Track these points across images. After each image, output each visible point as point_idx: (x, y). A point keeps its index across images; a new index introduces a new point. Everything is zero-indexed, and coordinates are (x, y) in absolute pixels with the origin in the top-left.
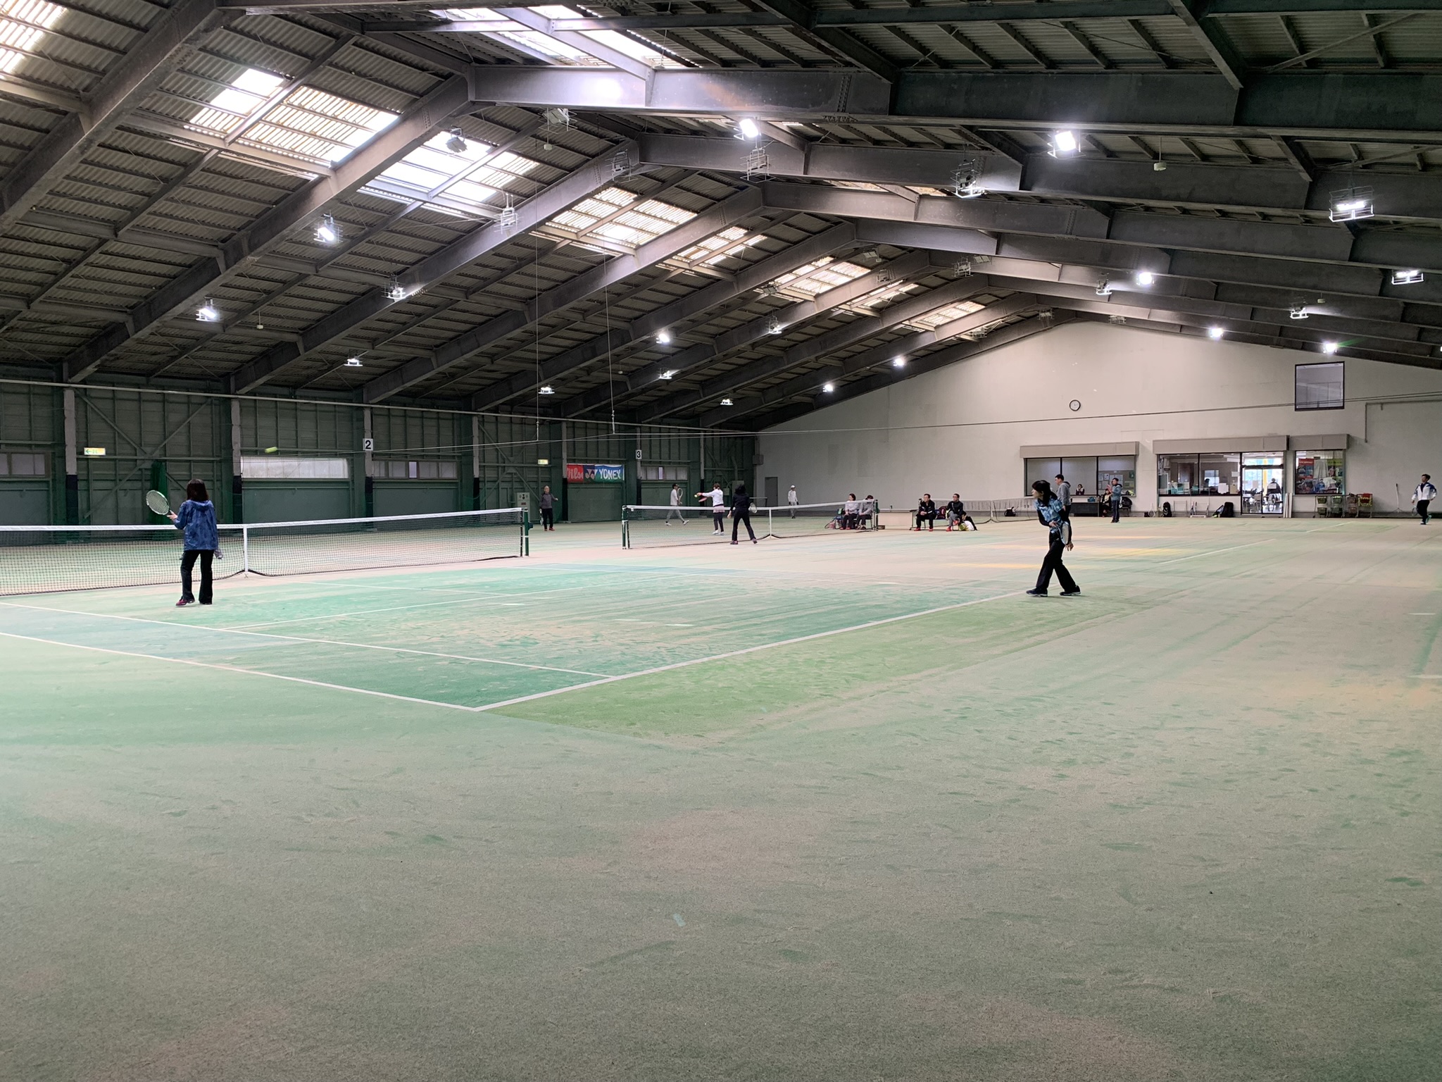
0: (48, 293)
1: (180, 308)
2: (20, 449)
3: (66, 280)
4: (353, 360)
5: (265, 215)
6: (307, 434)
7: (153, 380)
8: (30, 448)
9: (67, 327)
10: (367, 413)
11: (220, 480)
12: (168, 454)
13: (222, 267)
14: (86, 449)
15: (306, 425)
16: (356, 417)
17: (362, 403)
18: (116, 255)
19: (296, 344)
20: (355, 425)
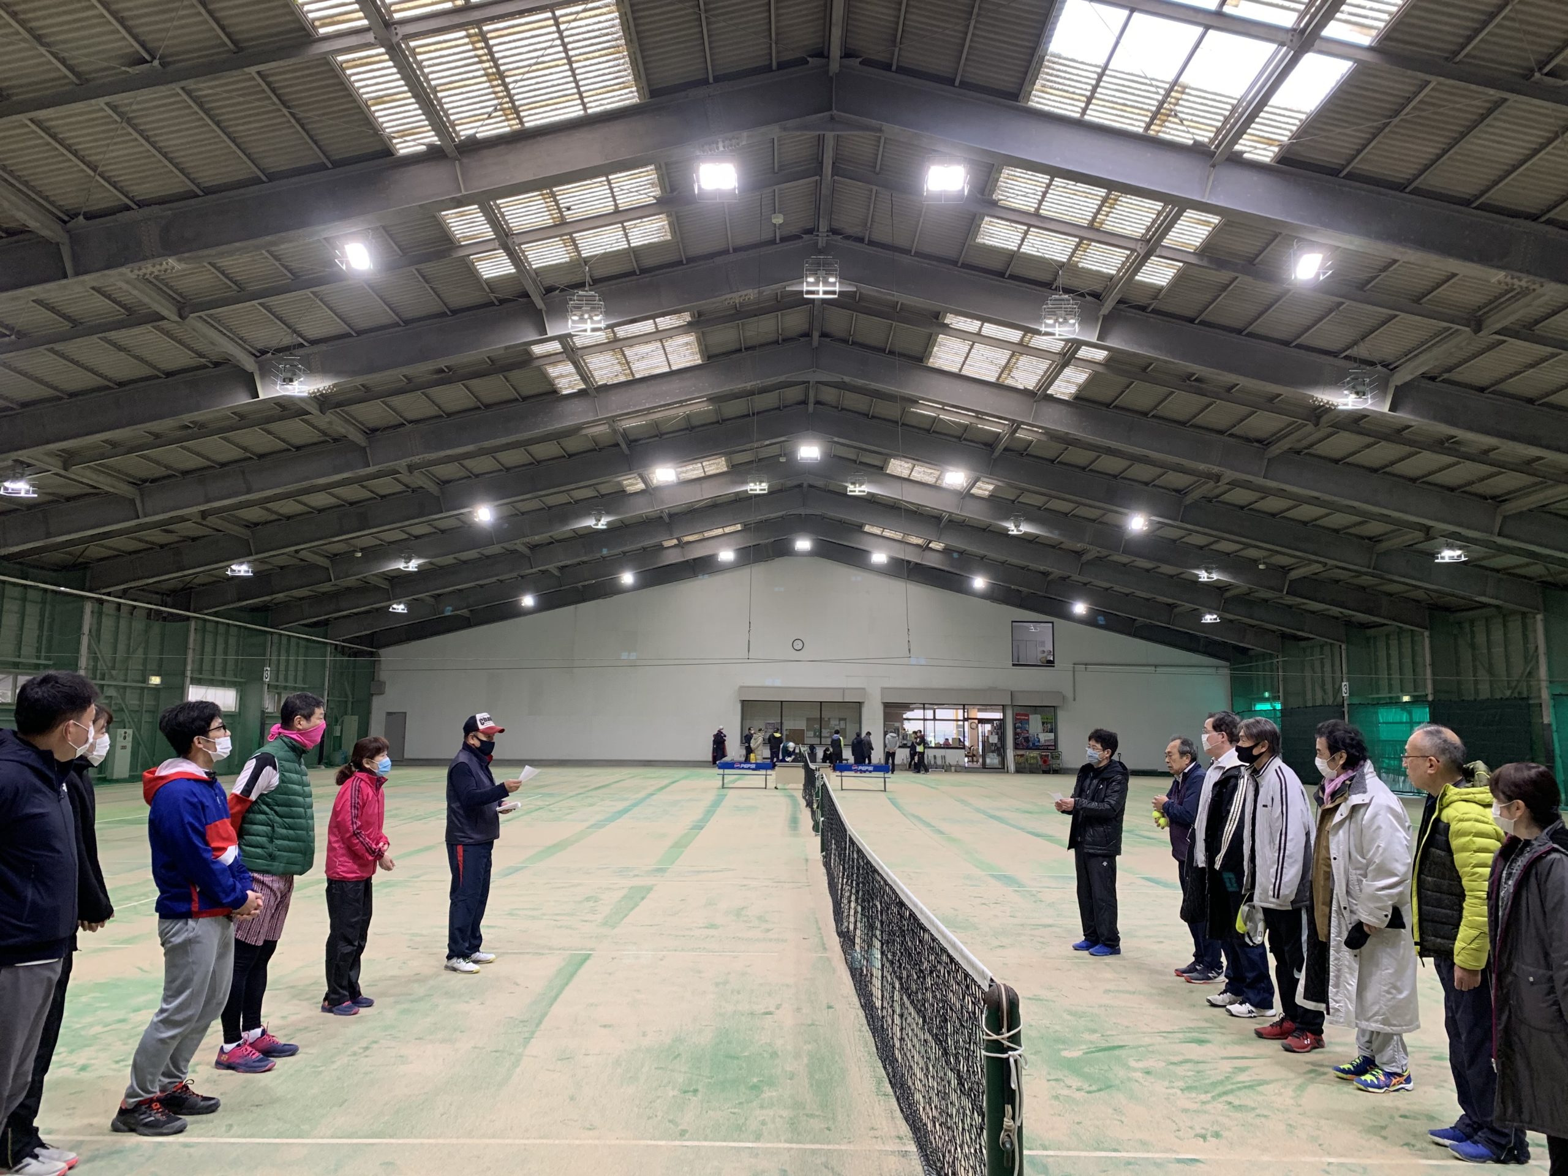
13: (69, 265)
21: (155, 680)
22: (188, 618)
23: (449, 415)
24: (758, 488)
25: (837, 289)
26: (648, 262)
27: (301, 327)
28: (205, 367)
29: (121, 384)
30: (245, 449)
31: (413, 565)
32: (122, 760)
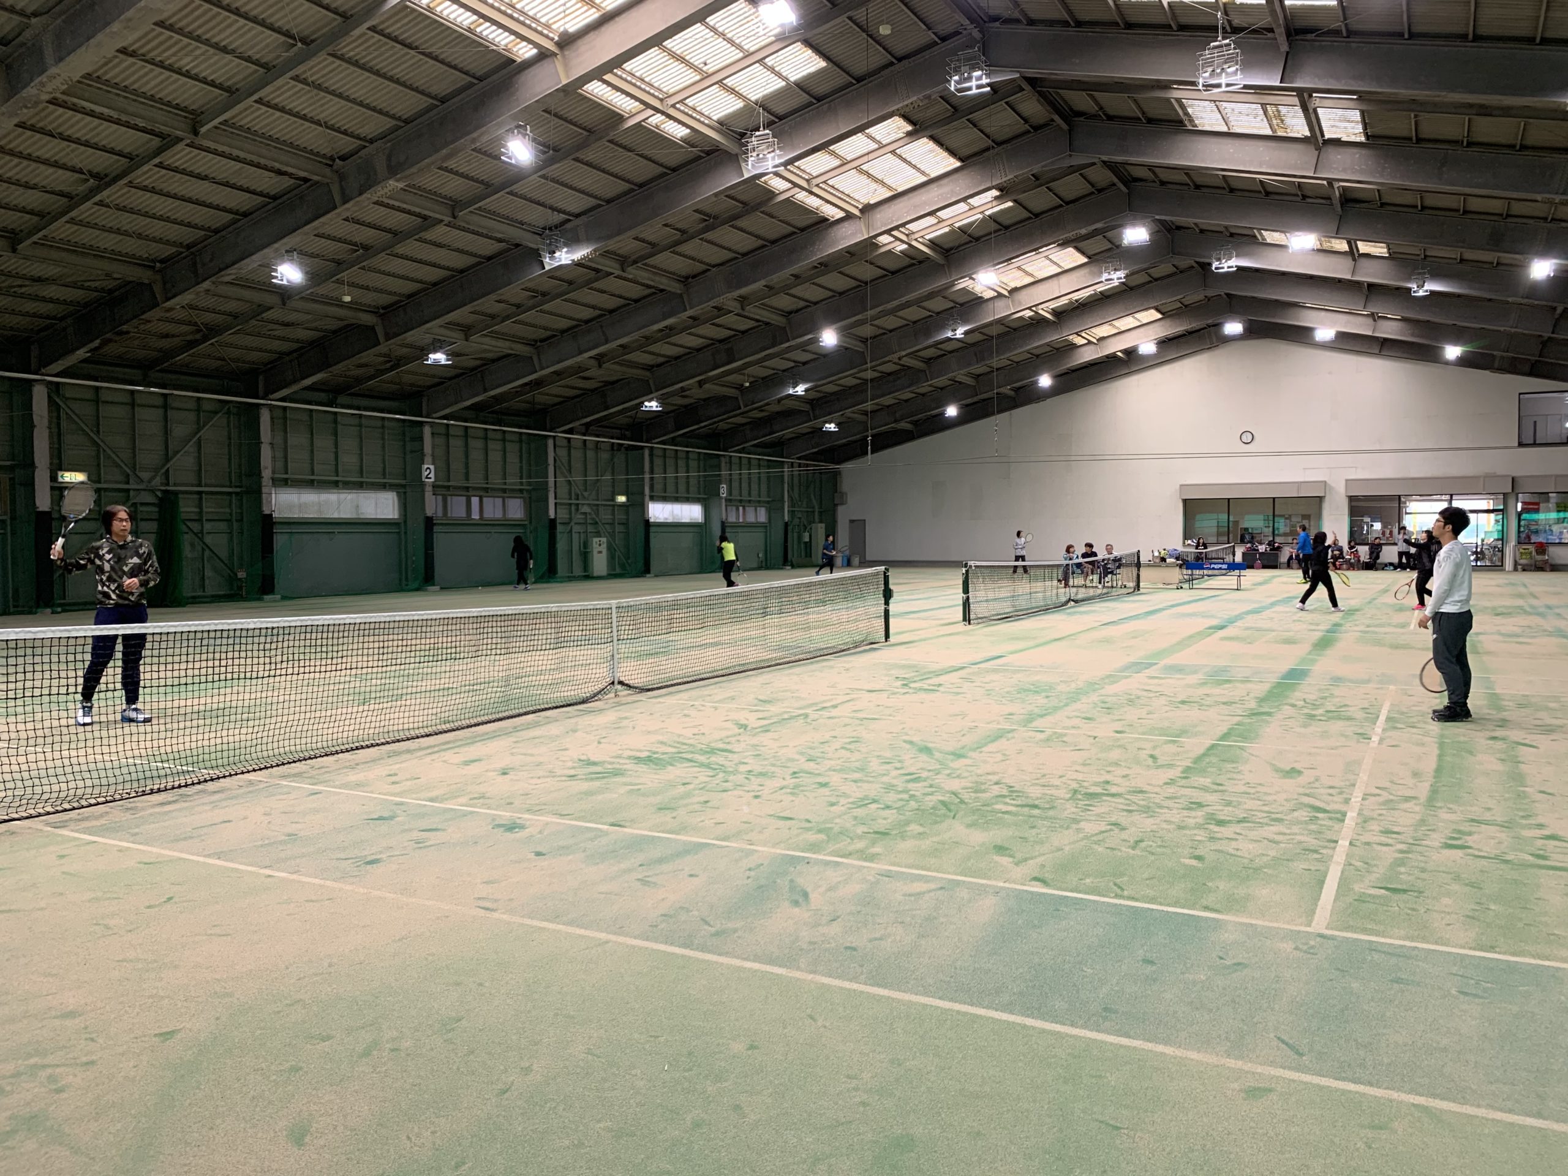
0: (50, 229)
1: (252, 263)
3: (85, 210)
4: (439, 356)
5: (423, 119)
6: (349, 459)
7: (153, 376)
9: (54, 287)
10: (427, 431)
11: (240, 520)
12: (171, 482)
13: (337, 198)
14: (60, 473)
15: (348, 444)
16: (411, 435)
17: (421, 416)
18: (176, 170)
19: (372, 328)
20: (409, 447)
21: (622, 499)
22: (642, 448)
23: (744, 255)
24: (1117, 277)
25: (985, 81)
26: (821, 90)
27: (560, 205)
28: (509, 250)
29: (462, 271)
30: (594, 307)
31: (800, 389)
32: (600, 562)
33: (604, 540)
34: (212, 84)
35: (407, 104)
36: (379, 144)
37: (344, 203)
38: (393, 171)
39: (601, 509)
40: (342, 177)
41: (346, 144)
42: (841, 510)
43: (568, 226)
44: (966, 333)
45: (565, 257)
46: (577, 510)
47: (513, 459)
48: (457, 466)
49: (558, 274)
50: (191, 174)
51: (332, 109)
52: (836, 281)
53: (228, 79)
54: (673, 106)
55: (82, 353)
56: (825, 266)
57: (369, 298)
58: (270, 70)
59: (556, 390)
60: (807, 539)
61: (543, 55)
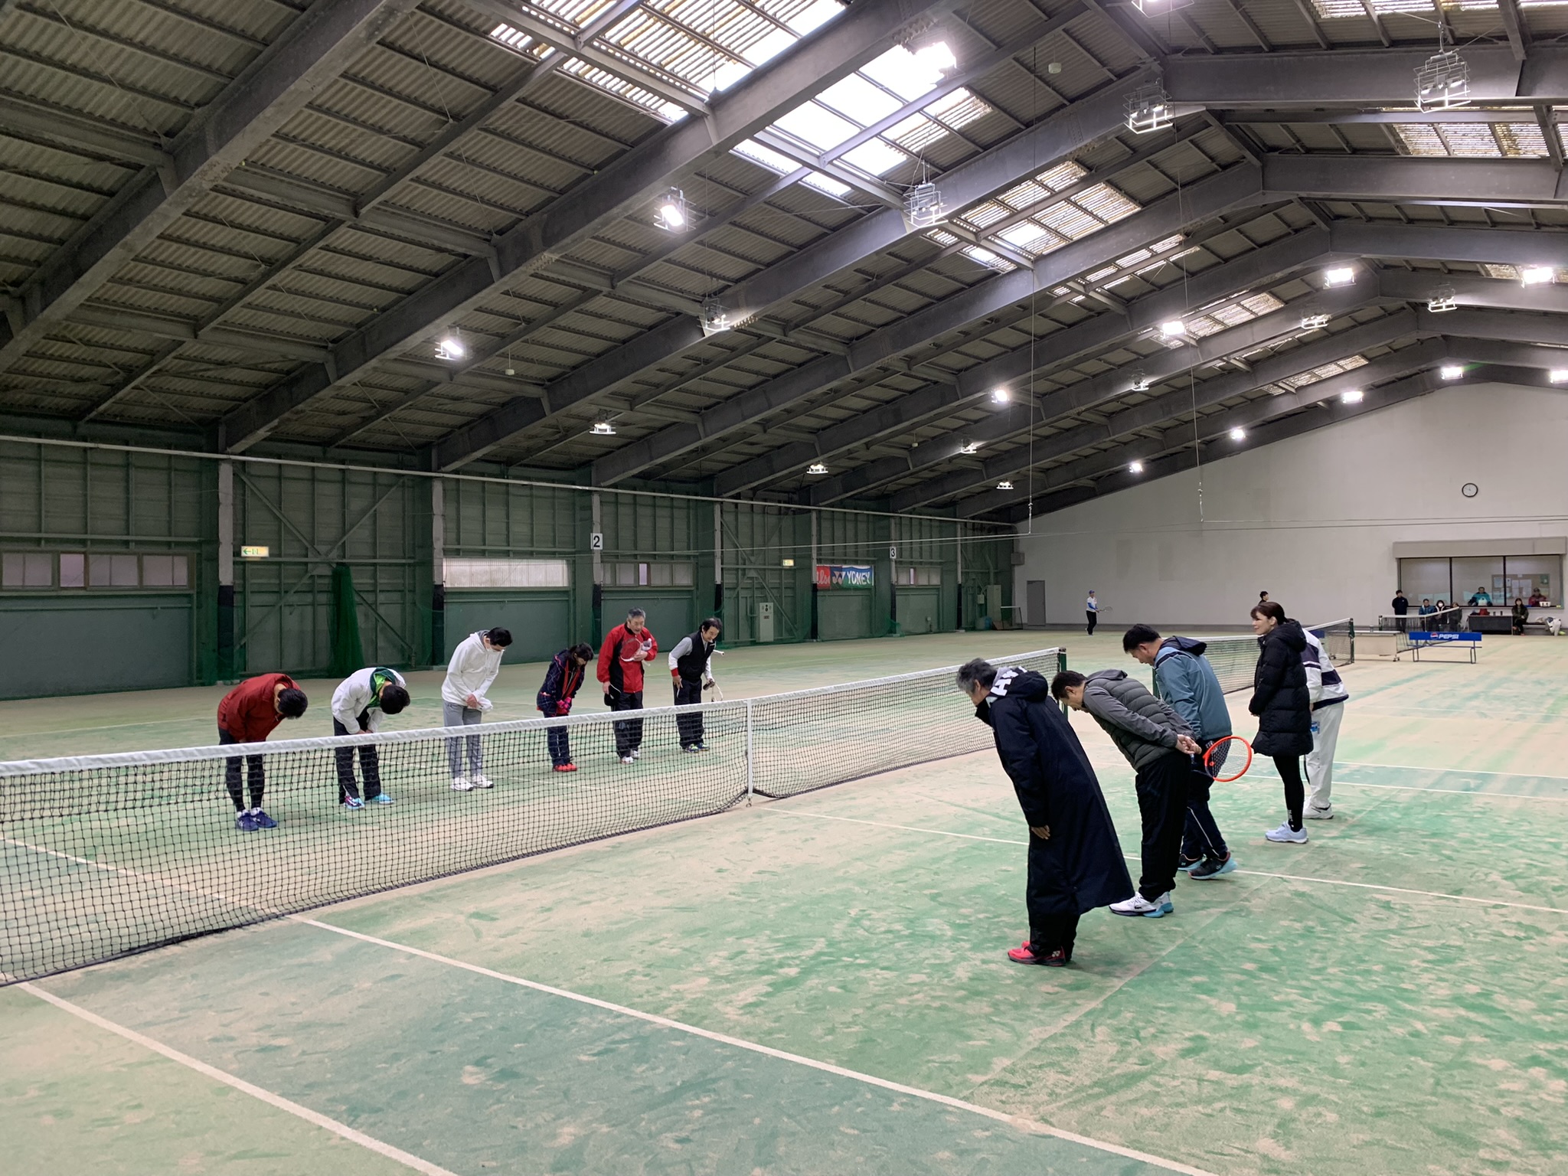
0: (229, 314)
1: (416, 341)
2: (153, 549)
3: (259, 295)
4: (604, 426)
5: (576, 189)
6: (520, 529)
7: (333, 451)
8: (169, 547)
9: (238, 370)
10: (596, 499)
11: (413, 591)
12: (347, 554)
13: (495, 272)
14: (244, 548)
15: (519, 515)
16: (580, 505)
17: (590, 485)
18: (342, 252)
19: (538, 400)
20: (578, 516)
21: (789, 563)
22: (809, 511)
23: (910, 314)
24: (1317, 322)
25: (1166, 117)
26: (988, 137)
27: (719, 271)
28: (669, 318)
29: (624, 342)
30: (757, 373)
31: (971, 449)
32: (766, 627)
33: (771, 605)
34: (371, 165)
35: (560, 174)
36: (534, 217)
37: (502, 276)
38: (548, 242)
39: (768, 573)
40: (500, 251)
41: (503, 218)
42: (1017, 570)
43: (728, 292)
44: (1151, 386)
45: (723, 324)
46: (744, 575)
47: (681, 526)
48: (626, 534)
49: (719, 341)
50: (356, 256)
51: (487, 184)
52: (1008, 337)
53: (386, 160)
54: (831, 162)
55: (263, 433)
56: (996, 321)
57: (535, 371)
58: (424, 149)
59: (723, 456)
60: (982, 601)
61: (694, 118)
